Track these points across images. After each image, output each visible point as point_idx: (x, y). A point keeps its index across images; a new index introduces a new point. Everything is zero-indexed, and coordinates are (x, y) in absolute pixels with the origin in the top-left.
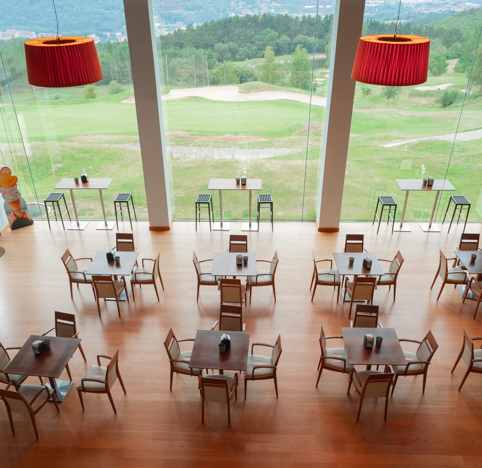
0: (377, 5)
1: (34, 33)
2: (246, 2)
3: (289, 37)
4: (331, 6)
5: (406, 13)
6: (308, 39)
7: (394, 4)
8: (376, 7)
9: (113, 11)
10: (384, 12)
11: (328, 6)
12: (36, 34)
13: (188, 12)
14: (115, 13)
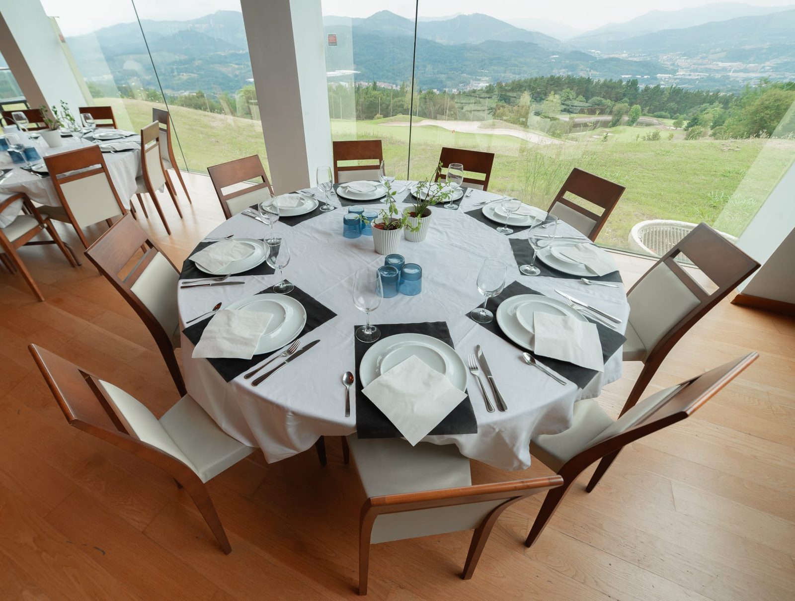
0: (699, 77)
1: (395, 86)
2: (567, 70)
3: (585, 99)
4: (649, 77)
5: (730, 86)
6: (603, 102)
7: (719, 77)
8: (697, 79)
9: (455, 72)
10: (705, 84)
11: (646, 77)
12: (396, 86)
13: (515, 75)
14: (457, 73)
